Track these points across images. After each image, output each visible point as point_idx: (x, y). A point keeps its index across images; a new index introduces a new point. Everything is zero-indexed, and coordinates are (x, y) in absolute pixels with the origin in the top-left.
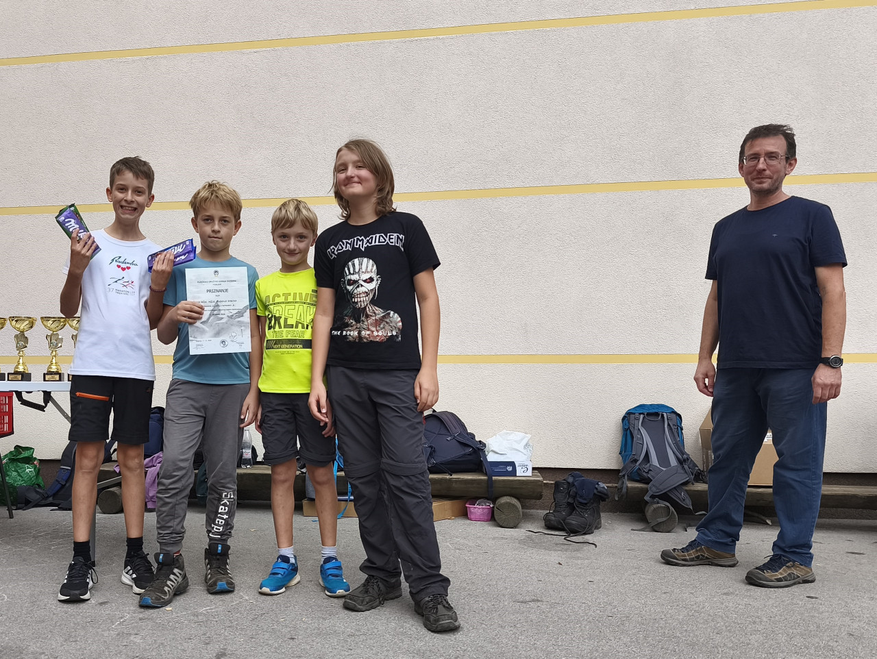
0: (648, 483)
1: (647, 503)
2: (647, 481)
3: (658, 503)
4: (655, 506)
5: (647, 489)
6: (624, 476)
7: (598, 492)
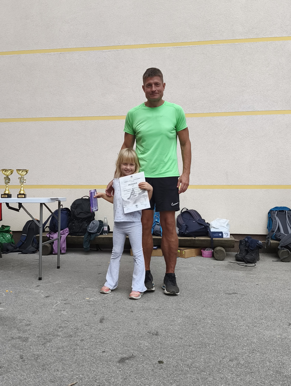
1: (279, 249)
2: (279, 240)
3: (284, 249)
4: (282, 251)
5: (279, 243)
6: (269, 237)
7: (259, 245)
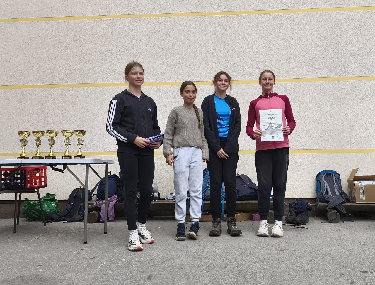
0: (328, 203)
1: (327, 211)
2: (327, 202)
3: (332, 211)
4: (331, 212)
5: (327, 205)
6: (318, 200)
7: (308, 207)
